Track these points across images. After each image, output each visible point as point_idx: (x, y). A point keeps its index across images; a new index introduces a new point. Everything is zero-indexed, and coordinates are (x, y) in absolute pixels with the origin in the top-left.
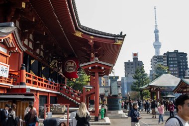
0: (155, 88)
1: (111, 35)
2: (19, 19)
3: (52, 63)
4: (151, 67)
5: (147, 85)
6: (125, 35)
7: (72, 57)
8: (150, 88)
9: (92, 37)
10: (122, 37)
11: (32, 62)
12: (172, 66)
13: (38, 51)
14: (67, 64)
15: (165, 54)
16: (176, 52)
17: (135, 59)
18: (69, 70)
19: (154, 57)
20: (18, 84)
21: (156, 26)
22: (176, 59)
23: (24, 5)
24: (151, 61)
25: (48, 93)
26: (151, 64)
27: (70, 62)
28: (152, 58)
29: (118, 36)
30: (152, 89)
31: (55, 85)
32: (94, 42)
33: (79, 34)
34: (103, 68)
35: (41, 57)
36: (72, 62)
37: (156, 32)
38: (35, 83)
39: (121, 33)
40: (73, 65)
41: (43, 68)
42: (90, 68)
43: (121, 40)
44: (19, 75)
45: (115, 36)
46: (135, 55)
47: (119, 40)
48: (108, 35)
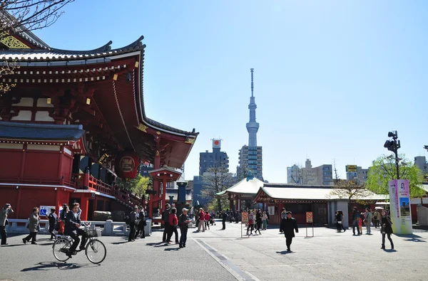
0: (235, 196)
1: (182, 132)
3: (103, 158)
4: (239, 163)
5: (223, 192)
6: (198, 133)
9: (159, 133)
10: (194, 134)
14: (122, 162)
17: (216, 150)
19: (245, 148)
20: (81, 189)
21: (252, 98)
23: (88, 102)
24: (239, 154)
26: (239, 158)
27: (127, 158)
28: (241, 148)
29: (189, 134)
30: (232, 197)
31: (110, 188)
32: (161, 138)
33: (143, 129)
34: (171, 175)
36: (129, 159)
37: (252, 107)
39: (194, 130)
40: (130, 163)
42: (159, 175)
43: (193, 138)
45: (186, 133)
46: (217, 143)
47: (190, 138)
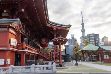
0: (85, 52)
2: (20, 17)
3: (34, 40)
4: (81, 42)
5: (81, 50)
6: (71, 25)
7: (44, 36)
8: (82, 52)
9: (55, 27)
10: (69, 26)
11: (25, 39)
12: (91, 41)
13: (28, 34)
14: (42, 40)
15: (87, 35)
16: (93, 34)
18: (43, 43)
20: (21, 50)
21: (82, 21)
22: (93, 37)
23: (23, 10)
24: (81, 39)
25: (34, 54)
28: (81, 37)
31: (37, 50)
32: (56, 29)
33: (48, 25)
35: (29, 36)
38: (29, 49)
39: (69, 24)
40: (45, 40)
41: (30, 42)
42: (57, 41)
44: (22, 45)
45: (66, 26)
47: (68, 28)
48: (63, 25)
